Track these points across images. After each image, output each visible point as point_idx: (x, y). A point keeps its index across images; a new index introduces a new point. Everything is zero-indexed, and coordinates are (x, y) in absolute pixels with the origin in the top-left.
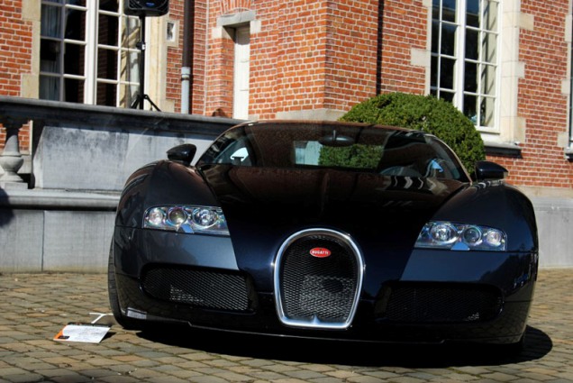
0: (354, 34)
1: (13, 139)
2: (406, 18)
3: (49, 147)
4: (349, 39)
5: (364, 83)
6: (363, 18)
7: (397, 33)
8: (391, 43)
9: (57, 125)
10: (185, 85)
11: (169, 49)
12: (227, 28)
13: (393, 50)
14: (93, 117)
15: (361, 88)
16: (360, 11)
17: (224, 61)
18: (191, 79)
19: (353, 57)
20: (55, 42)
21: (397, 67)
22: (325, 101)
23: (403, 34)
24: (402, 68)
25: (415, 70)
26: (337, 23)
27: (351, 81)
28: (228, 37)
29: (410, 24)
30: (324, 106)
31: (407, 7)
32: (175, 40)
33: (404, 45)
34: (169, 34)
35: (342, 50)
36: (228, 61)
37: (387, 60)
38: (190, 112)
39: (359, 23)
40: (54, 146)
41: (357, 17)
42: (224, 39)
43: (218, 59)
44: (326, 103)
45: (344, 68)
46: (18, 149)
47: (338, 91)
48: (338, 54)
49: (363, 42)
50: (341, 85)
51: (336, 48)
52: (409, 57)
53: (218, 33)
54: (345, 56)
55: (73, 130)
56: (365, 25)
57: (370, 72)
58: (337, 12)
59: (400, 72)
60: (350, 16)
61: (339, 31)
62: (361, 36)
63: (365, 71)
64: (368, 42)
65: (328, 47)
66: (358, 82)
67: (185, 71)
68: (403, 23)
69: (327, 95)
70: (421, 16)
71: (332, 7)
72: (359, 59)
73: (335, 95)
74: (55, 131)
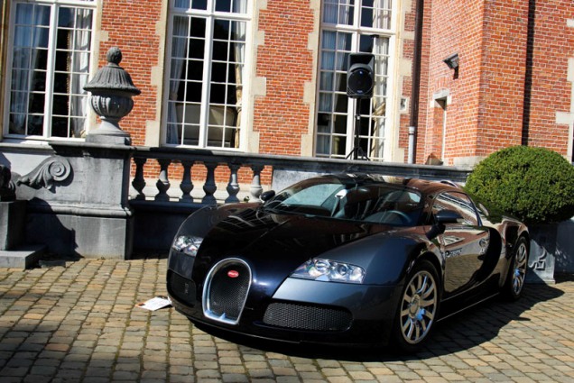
0: (502, 104)
1: (256, 177)
2: (552, 91)
3: (277, 182)
4: (498, 108)
5: (511, 137)
6: (511, 93)
7: (544, 102)
8: (537, 109)
9: (282, 169)
10: (411, 138)
11: (402, 115)
12: (438, 100)
13: (540, 113)
14: (305, 164)
15: (507, 141)
16: (508, 88)
17: (436, 123)
18: (415, 134)
19: (501, 120)
20: (327, 115)
21: (543, 125)
22: (477, 151)
23: (549, 102)
24: (547, 126)
25: (558, 127)
26: (487, 97)
27: (499, 136)
28: (439, 106)
29: (555, 95)
30: (476, 154)
31: (553, 83)
32: (406, 110)
33: (550, 110)
34: (402, 105)
35: (492, 115)
36: (438, 122)
37: (534, 121)
38: (414, 161)
39: (507, 96)
40: (280, 182)
41: (505, 92)
42: (436, 108)
43: (432, 121)
44: (477, 153)
45: (494, 128)
46: (260, 184)
47: (489, 144)
48: (488, 119)
49: (510, 109)
50: (491, 140)
51: (487, 114)
52: (554, 118)
53: (432, 104)
54: (495, 120)
55: (293, 172)
56: (512, 97)
57: (516, 130)
58: (488, 90)
59: (545, 129)
60: (500, 92)
61: (490, 103)
62: (508, 105)
63: (512, 129)
64: (515, 109)
65: (479, 114)
66: (506, 137)
67: (411, 129)
68: (549, 94)
69: (479, 147)
70: (565, 88)
71: (484, 86)
72: (508, 121)
73: (485, 147)
74: (281, 173)
